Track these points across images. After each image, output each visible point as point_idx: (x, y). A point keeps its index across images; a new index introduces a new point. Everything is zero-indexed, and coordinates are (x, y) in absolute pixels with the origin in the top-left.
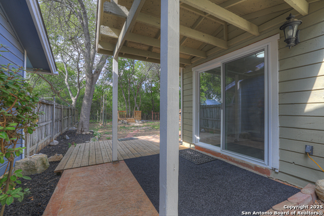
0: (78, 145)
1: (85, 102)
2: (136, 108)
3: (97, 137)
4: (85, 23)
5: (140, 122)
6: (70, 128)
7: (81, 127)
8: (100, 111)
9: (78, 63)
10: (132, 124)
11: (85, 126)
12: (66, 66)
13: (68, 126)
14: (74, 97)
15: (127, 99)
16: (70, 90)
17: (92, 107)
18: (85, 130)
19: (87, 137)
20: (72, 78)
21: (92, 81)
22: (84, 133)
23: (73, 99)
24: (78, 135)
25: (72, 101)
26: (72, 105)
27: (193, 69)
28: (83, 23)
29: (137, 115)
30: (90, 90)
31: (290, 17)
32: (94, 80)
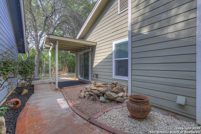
2: (65, 65)
3: (42, 79)
4: (35, 25)
5: (67, 73)
7: (34, 75)
8: (42, 67)
10: (62, 75)
11: (36, 75)
18: (36, 77)
21: (39, 53)
22: (35, 78)
24: (32, 79)
27: (78, 53)
28: (34, 25)
29: (65, 70)
30: (38, 57)
31: (90, 46)
32: (40, 52)
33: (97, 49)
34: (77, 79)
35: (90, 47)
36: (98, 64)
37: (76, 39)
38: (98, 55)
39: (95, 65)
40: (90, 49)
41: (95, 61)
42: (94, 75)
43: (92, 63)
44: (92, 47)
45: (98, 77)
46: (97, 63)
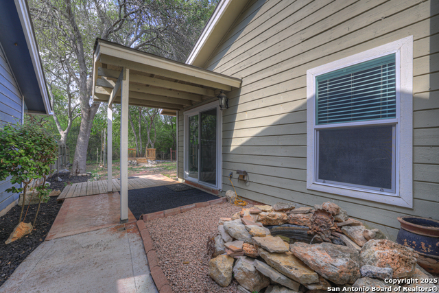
0: (74, 185)
1: (80, 139)
2: (150, 145)
3: (95, 178)
4: (79, 49)
5: (154, 162)
6: (61, 171)
7: (76, 168)
8: (100, 148)
9: (68, 86)
10: (142, 165)
11: (81, 167)
12: (51, 89)
13: (57, 168)
14: (64, 130)
15: (137, 133)
16: (57, 120)
17: (90, 143)
18: (81, 171)
19: (84, 178)
20: (59, 105)
21: (89, 115)
22: (80, 175)
23: (62, 134)
24: (72, 176)
25: (60, 137)
26: (60, 142)
27: (184, 113)
28: (77, 49)
29: (150, 154)
30: (87, 126)
31: (221, 91)
32: (92, 114)
33: (241, 100)
34: (180, 181)
35: (223, 94)
36: (247, 142)
37: (187, 65)
38: (247, 116)
39: (235, 143)
40: (221, 98)
41: (235, 134)
42: (232, 174)
43: (228, 139)
44: (226, 92)
45: (245, 182)
46: (245, 140)
